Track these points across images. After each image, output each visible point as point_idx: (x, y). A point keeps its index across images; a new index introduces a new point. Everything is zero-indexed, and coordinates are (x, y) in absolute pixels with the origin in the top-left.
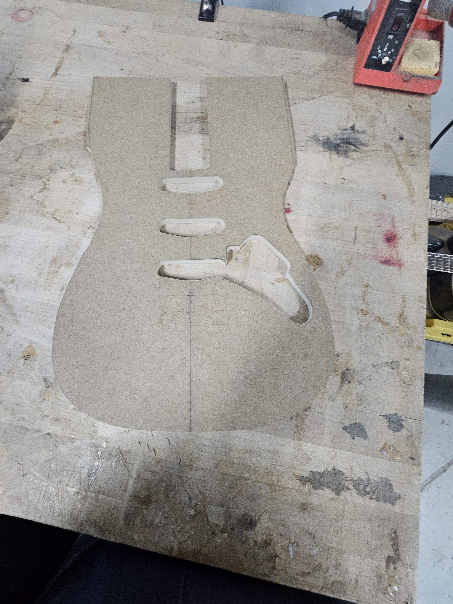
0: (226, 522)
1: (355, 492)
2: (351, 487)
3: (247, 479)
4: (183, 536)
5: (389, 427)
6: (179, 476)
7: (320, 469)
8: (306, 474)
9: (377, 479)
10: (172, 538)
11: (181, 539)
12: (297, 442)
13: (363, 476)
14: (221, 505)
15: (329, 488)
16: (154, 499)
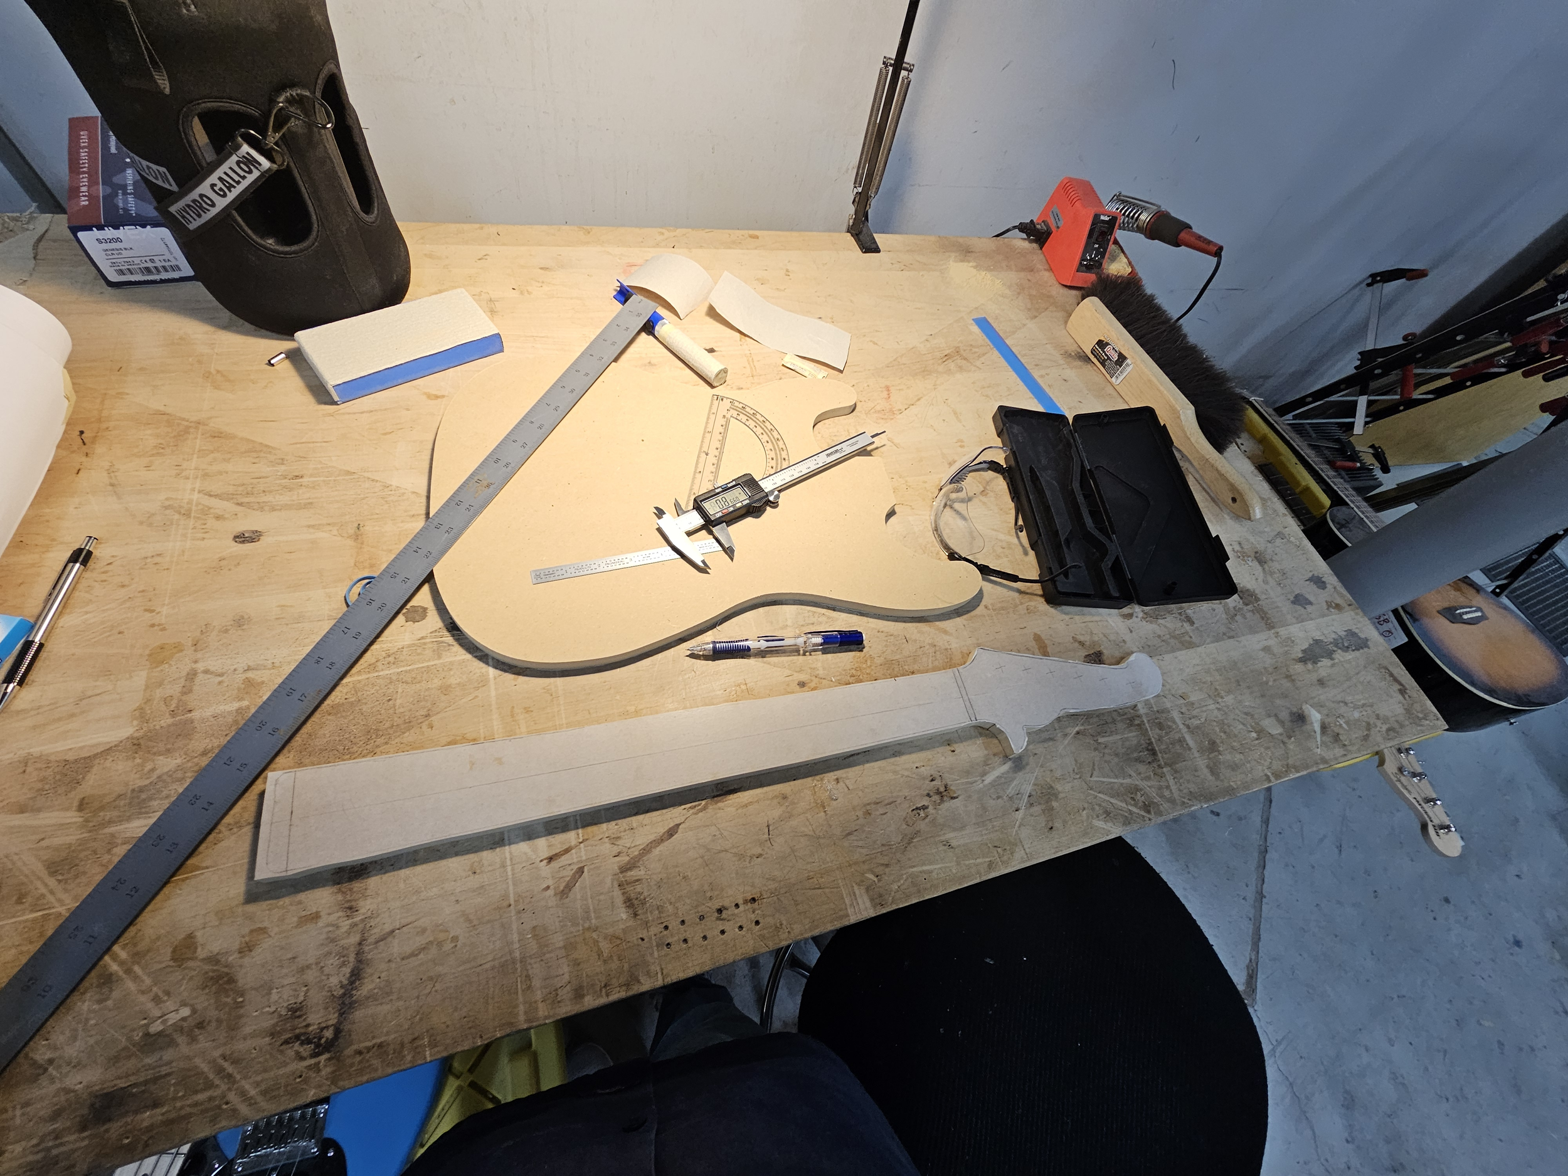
0: (1283, 726)
1: (1339, 651)
2: (1335, 649)
3: (1267, 683)
4: (1265, 760)
5: (1318, 587)
6: (1219, 709)
7: (1305, 646)
8: (1300, 655)
9: (1345, 633)
10: (1260, 767)
11: (1267, 764)
12: (1273, 631)
13: (1334, 636)
14: (1269, 716)
15: (1323, 657)
16: (1218, 741)
